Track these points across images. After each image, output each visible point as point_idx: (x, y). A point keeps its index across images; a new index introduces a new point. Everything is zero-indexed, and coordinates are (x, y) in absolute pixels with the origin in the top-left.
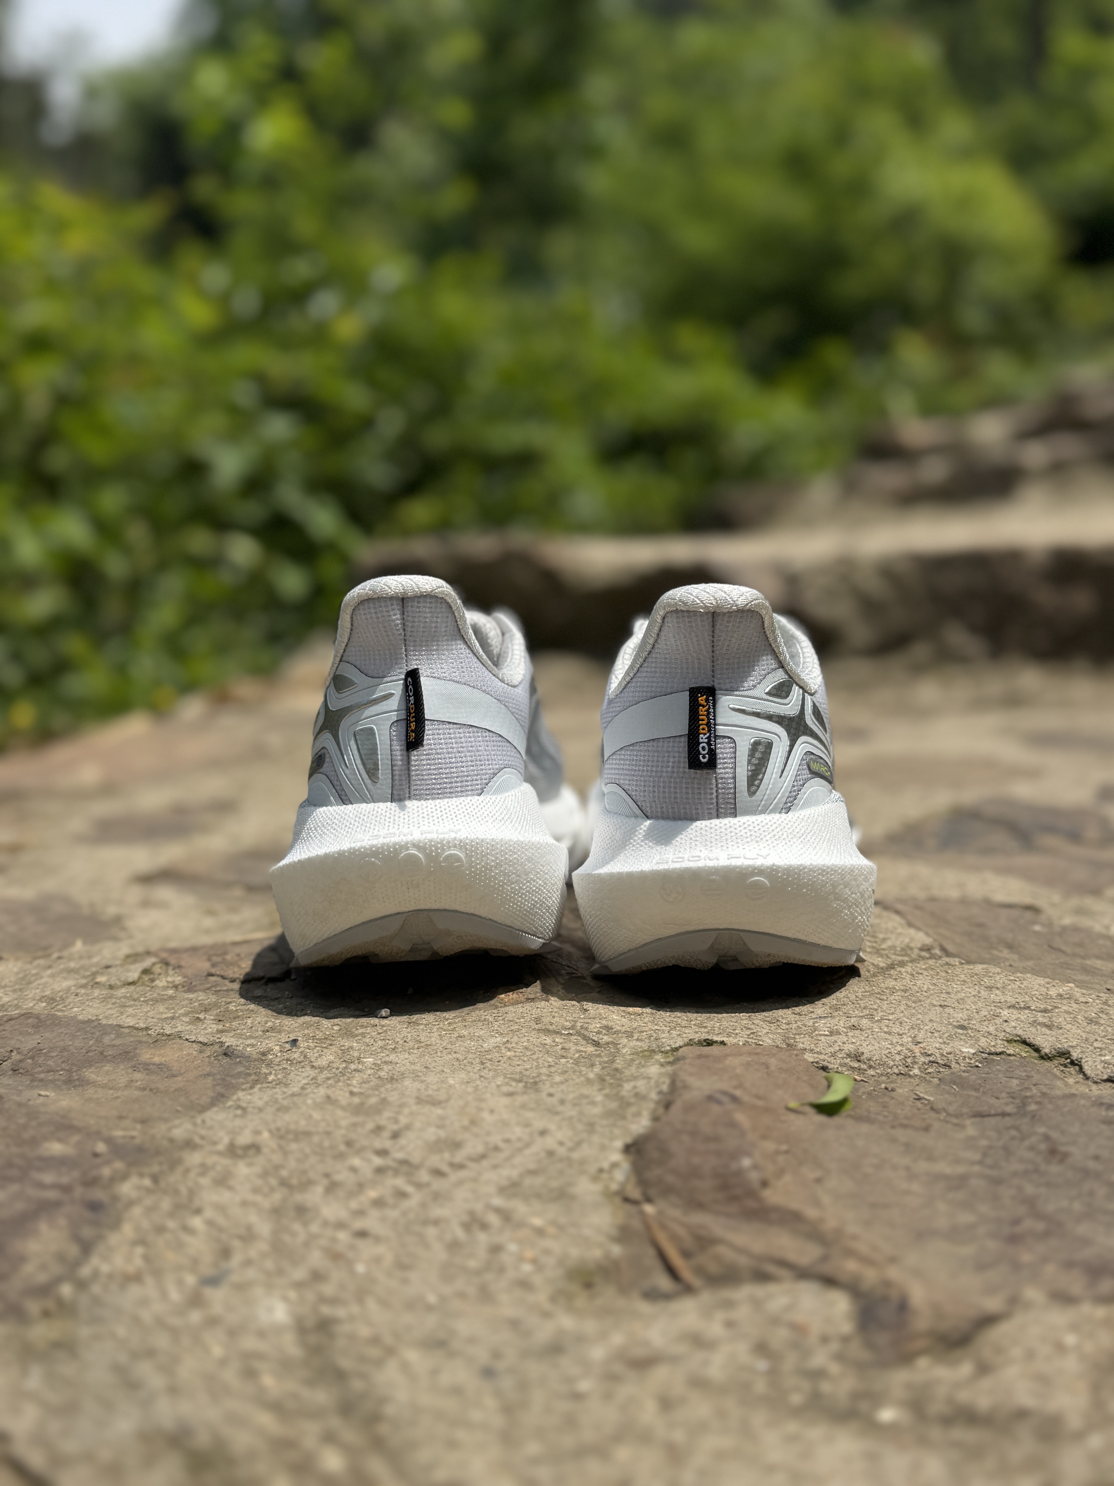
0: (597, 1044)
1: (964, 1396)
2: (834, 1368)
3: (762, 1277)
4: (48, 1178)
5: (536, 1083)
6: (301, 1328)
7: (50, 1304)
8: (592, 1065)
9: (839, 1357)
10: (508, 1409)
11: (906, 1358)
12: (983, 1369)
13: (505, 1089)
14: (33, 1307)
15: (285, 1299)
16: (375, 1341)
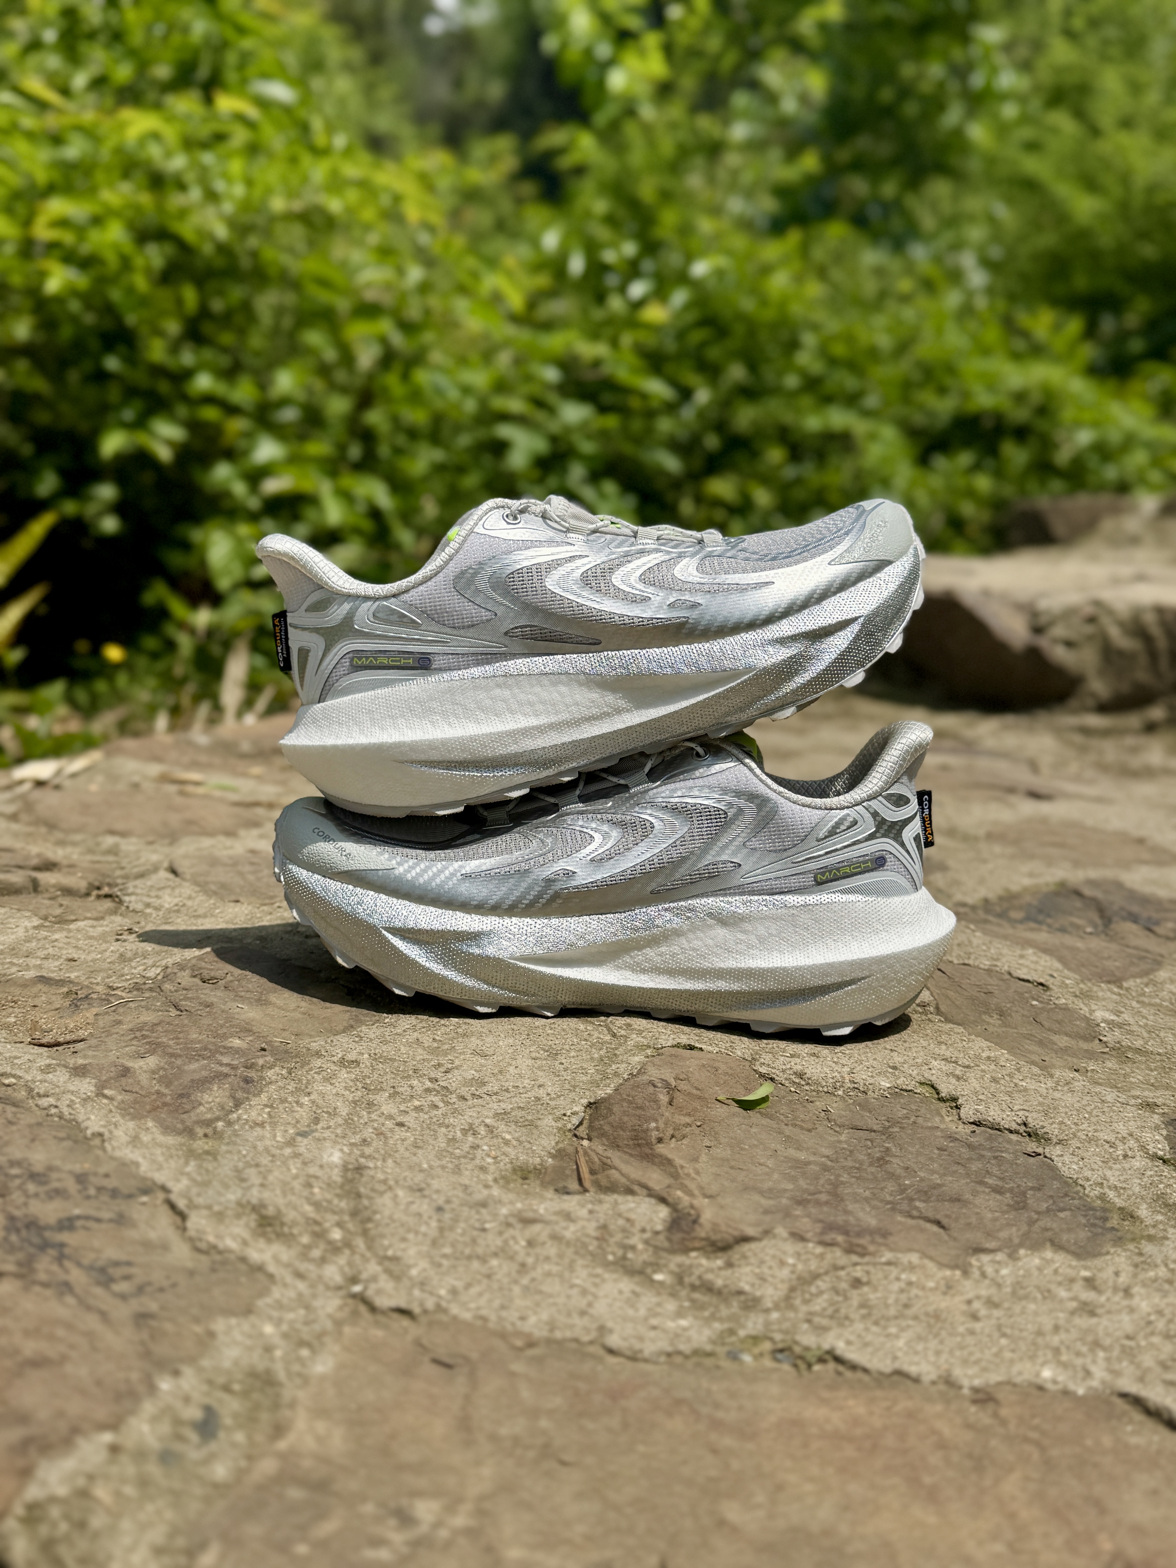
0: (614, 1035)
1: (709, 1276)
2: (640, 1246)
3: (630, 1192)
4: (226, 1060)
5: (557, 1054)
6: (345, 1168)
7: (209, 1131)
8: (601, 1049)
9: (646, 1242)
10: (441, 1230)
11: (686, 1251)
12: (729, 1265)
13: (534, 1055)
14: (200, 1131)
15: (341, 1150)
16: (384, 1182)
